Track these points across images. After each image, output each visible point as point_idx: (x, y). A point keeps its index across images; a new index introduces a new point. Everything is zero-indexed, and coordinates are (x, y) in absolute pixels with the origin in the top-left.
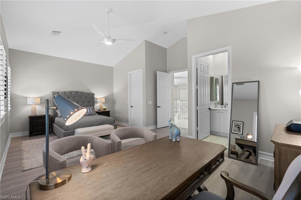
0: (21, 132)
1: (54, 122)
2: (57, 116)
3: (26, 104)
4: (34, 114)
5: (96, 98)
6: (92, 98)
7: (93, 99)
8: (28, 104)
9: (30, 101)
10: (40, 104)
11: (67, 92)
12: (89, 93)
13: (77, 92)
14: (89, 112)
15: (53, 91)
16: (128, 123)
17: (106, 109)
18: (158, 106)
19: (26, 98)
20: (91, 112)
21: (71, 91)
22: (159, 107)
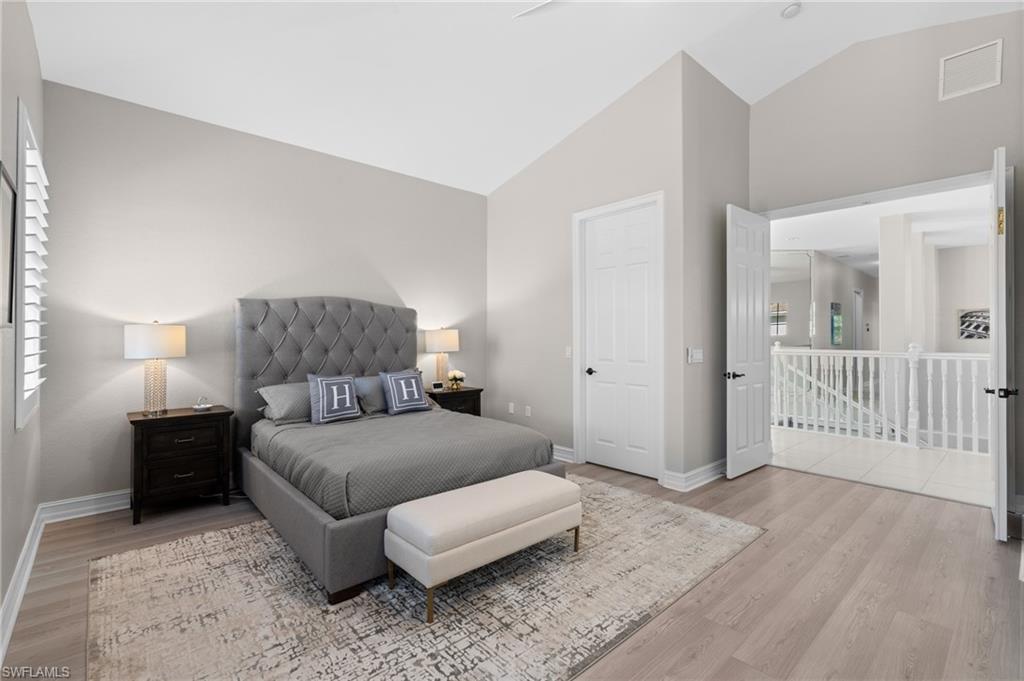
0: (93, 497)
1: (248, 445)
2: (261, 416)
3: (119, 358)
4: (154, 409)
5: (424, 332)
6: (407, 331)
7: (409, 335)
8: (126, 357)
9: (137, 345)
10: (184, 354)
11: (304, 299)
12: (393, 309)
13: (348, 304)
14: (406, 397)
15: (242, 296)
16: (572, 447)
17: (461, 380)
18: (730, 370)
19: (120, 326)
20: (416, 397)
21: (322, 298)
22: (735, 376)
